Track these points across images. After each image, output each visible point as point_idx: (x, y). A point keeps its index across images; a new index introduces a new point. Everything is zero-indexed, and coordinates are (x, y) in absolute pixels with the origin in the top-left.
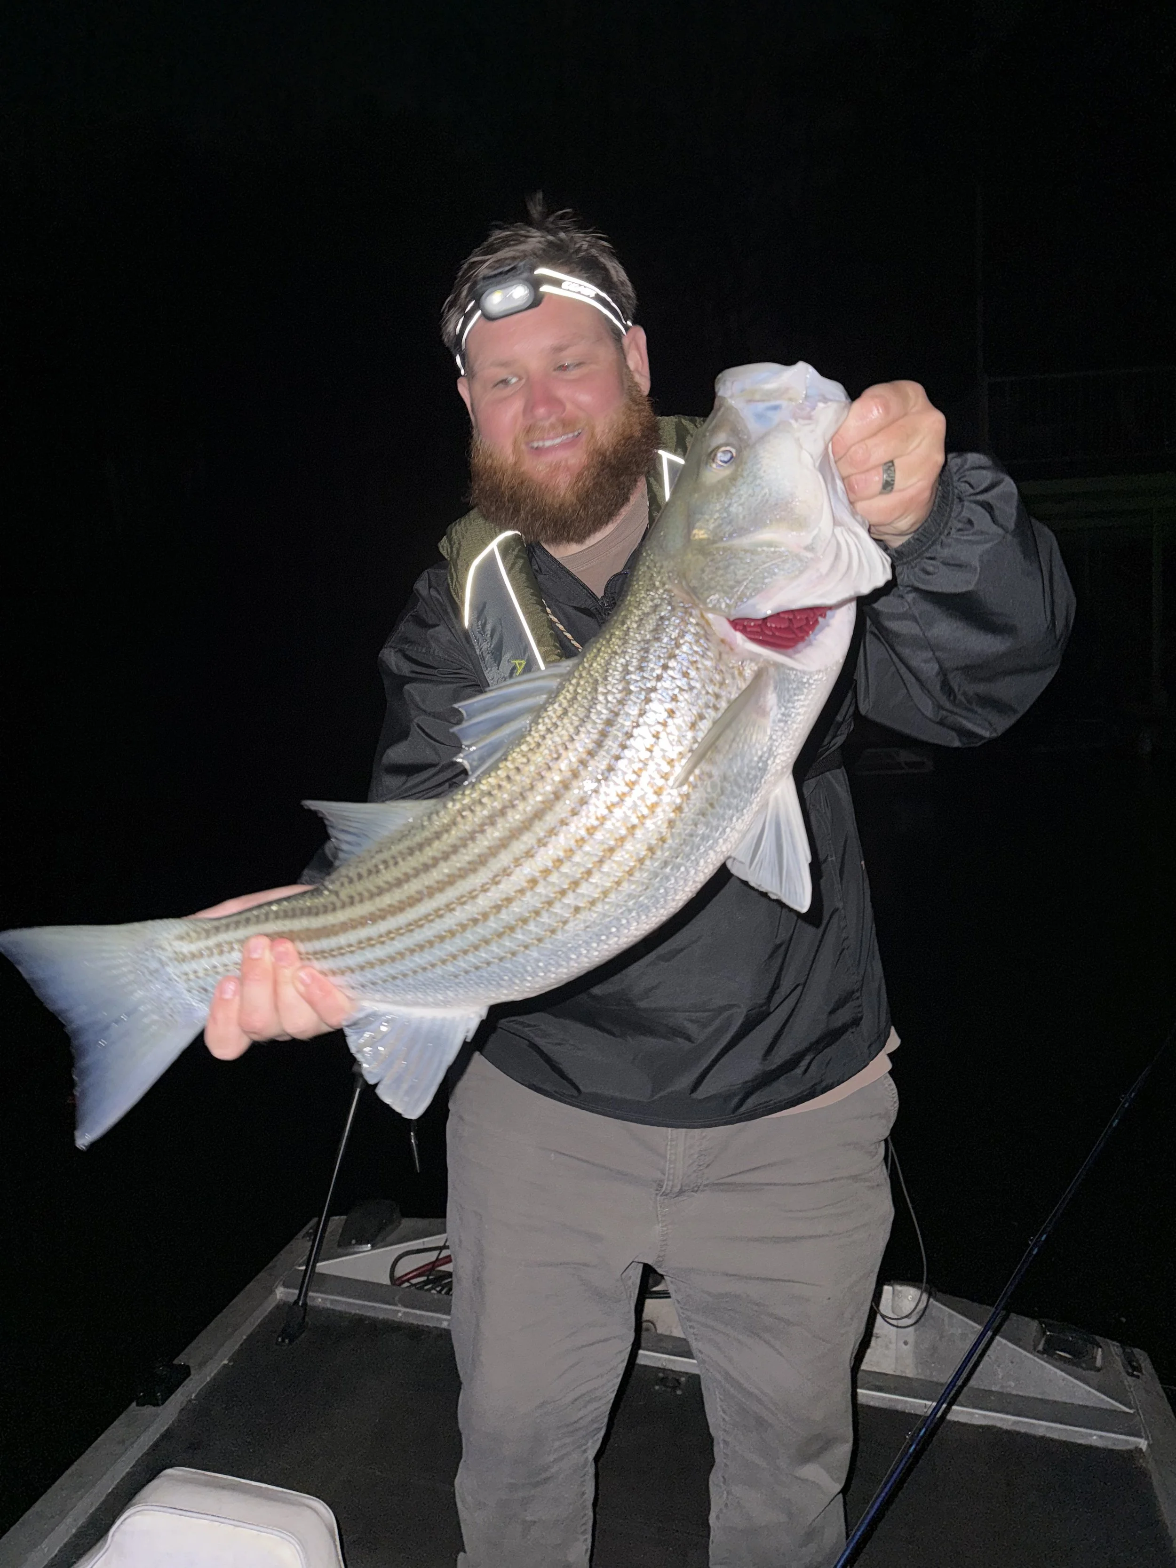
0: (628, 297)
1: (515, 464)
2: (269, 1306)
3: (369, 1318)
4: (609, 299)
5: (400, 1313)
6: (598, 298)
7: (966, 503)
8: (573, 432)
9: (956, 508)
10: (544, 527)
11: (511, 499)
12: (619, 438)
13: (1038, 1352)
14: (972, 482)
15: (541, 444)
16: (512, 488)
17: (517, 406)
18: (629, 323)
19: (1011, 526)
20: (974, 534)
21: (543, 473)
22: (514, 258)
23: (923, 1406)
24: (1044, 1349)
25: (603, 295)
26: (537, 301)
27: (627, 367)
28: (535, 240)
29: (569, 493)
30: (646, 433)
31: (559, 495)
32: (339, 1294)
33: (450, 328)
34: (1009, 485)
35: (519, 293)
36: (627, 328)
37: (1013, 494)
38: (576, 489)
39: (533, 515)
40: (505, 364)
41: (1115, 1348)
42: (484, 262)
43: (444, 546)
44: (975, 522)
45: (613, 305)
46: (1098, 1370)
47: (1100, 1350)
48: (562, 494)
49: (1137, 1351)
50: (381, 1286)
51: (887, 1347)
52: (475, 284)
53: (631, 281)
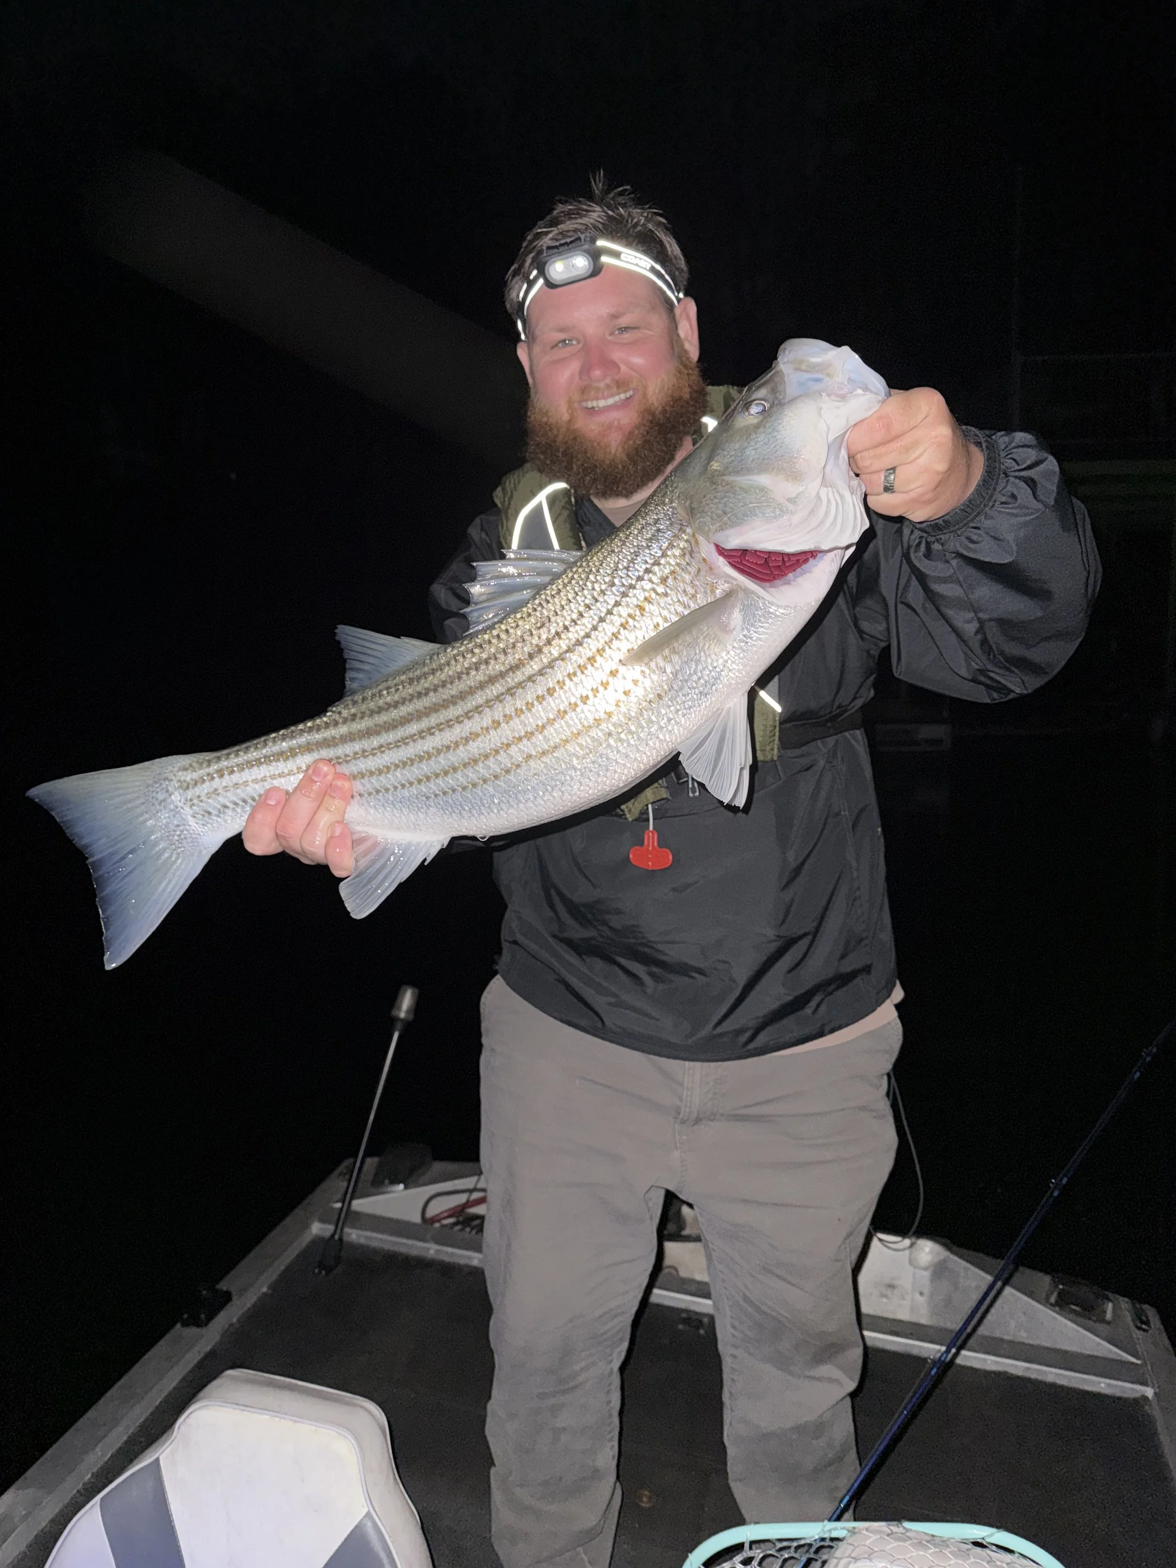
0: (681, 271)
1: (570, 421)
2: (305, 1240)
3: (401, 1254)
4: (663, 272)
5: (432, 1250)
6: (653, 270)
7: (1012, 479)
8: (625, 392)
9: (1002, 483)
10: (594, 480)
11: (565, 453)
12: (669, 399)
13: (1051, 1305)
14: (1018, 458)
15: (594, 404)
16: (566, 442)
17: (575, 366)
18: (681, 295)
19: (1052, 502)
20: (1015, 508)
21: (596, 431)
22: (575, 231)
23: (932, 1350)
24: (1056, 1301)
25: (658, 267)
26: (596, 270)
27: (678, 336)
28: (596, 214)
29: (620, 449)
30: (694, 395)
31: (610, 453)
32: (373, 1230)
33: (513, 295)
34: (1051, 464)
35: (580, 263)
36: (679, 300)
37: (1055, 472)
38: (626, 447)
39: (585, 469)
40: (562, 330)
41: (1125, 1303)
42: (547, 233)
43: (498, 496)
44: (1019, 497)
45: (667, 277)
46: (1108, 1323)
47: (1110, 1305)
48: (613, 451)
49: (1146, 1307)
50: (414, 1224)
51: (903, 1298)
52: (540, 252)
53: (685, 255)
